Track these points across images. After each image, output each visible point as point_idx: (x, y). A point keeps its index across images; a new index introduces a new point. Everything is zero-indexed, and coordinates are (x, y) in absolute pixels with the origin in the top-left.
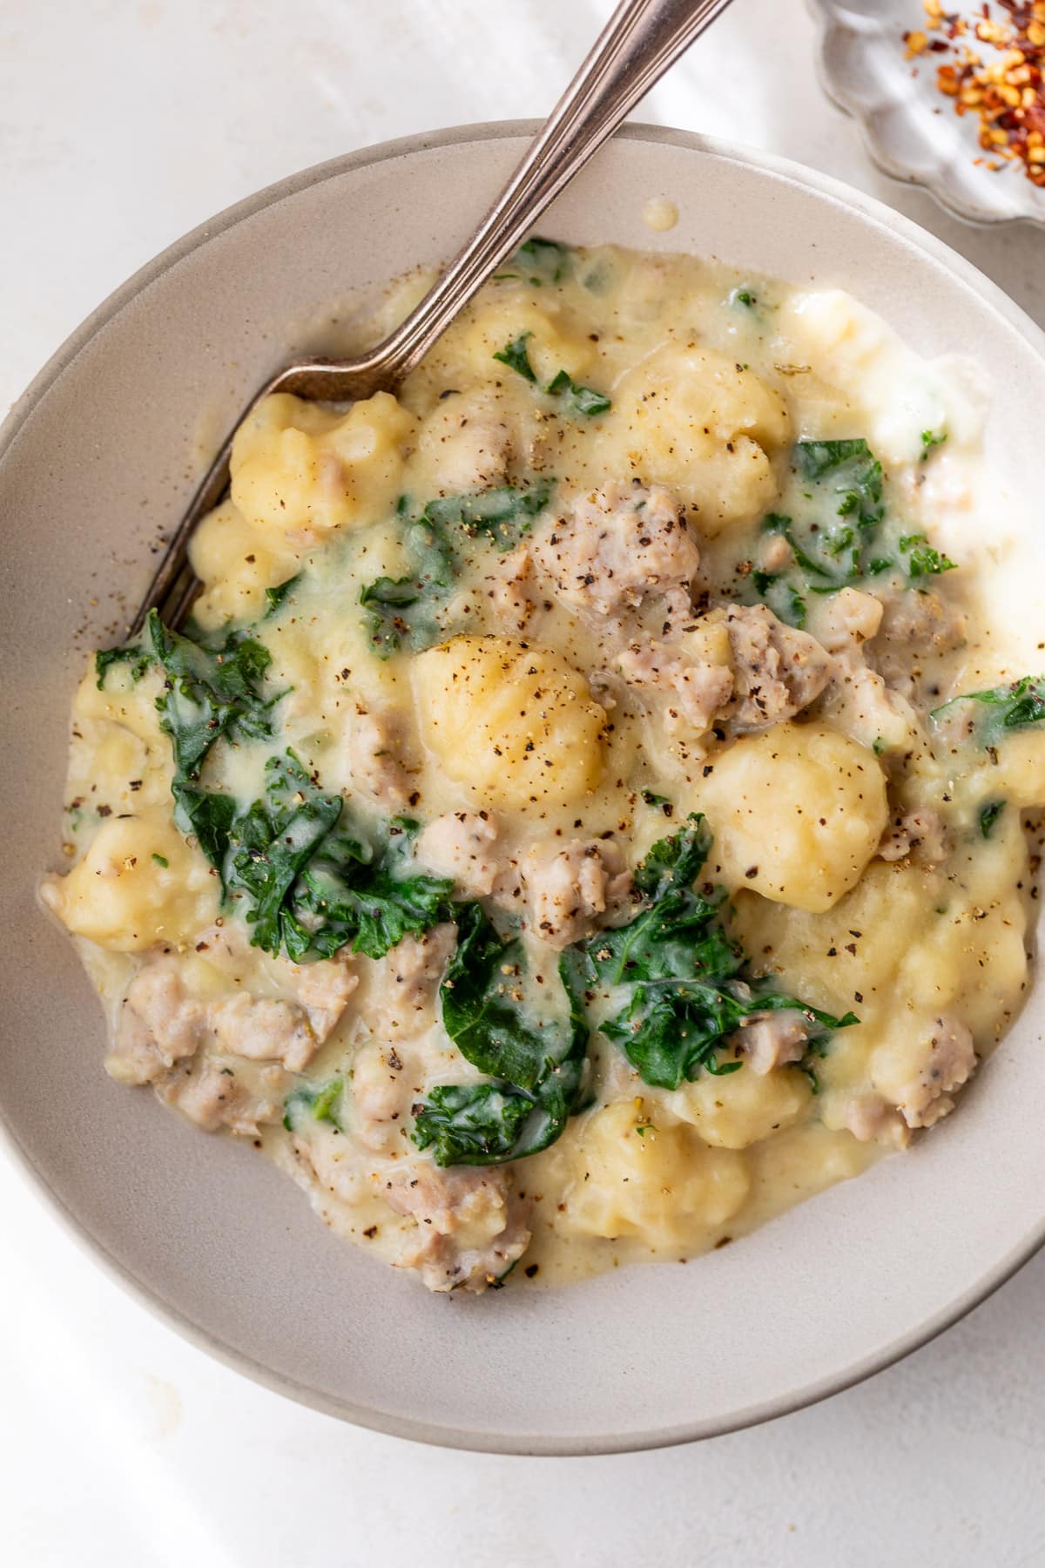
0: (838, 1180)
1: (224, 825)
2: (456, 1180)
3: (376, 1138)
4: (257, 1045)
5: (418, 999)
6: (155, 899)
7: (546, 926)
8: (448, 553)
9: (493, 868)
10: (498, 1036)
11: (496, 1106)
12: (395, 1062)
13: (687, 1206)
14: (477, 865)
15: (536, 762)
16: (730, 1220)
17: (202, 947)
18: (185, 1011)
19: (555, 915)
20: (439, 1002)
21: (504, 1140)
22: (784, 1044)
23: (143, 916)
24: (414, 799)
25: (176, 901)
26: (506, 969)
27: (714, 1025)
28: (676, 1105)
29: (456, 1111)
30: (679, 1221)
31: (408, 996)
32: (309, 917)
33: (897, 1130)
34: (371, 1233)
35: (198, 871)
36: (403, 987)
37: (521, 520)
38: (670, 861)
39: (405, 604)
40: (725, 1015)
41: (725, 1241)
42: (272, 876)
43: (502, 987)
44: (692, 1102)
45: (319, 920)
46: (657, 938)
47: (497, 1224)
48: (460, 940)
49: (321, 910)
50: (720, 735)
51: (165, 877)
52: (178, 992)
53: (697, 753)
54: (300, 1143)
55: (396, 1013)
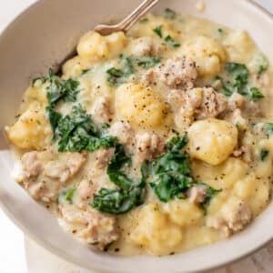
0: (207, 244)
1: (58, 120)
2: (101, 215)
3: (81, 205)
4: (54, 173)
5: (101, 166)
6: (35, 132)
7: (140, 149)
8: (131, 67)
9: (128, 136)
10: (121, 178)
11: (117, 195)
12: (91, 182)
13: (164, 237)
14: (124, 134)
15: (145, 110)
16: (175, 247)
17: (45, 150)
18: (36, 163)
19: (143, 146)
20: (106, 168)
21: (117, 206)
22: (199, 194)
23: (31, 136)
24: (110, 120)
25: (41, 135)
26: (126, 165)
27: (181, 186)
28: (166, 207)
29: (105, 195)
30: (162, 242)
31: (99, 164)
32: (76, 138)
33: (226, 229)
34: (74, 232)
35: (48, 129)
36: (97, 161)
37: (152, 64)
38: (176, 143)
39: (117, 77)
40: (184, 183)
41: (172, 254)
42: (68, 127)
43: (124, 169)
44: (171, 207)
45: (79, 139)
46: (169, 159)
47: (110, 228)
48: (116, 152)
49: (79, 137)
50: (195, 118)
51: (39, 127)
52: (35, 158)
53: (188, 120)
54: (60, 207)
55: (94, 169)
